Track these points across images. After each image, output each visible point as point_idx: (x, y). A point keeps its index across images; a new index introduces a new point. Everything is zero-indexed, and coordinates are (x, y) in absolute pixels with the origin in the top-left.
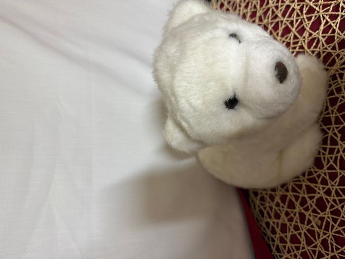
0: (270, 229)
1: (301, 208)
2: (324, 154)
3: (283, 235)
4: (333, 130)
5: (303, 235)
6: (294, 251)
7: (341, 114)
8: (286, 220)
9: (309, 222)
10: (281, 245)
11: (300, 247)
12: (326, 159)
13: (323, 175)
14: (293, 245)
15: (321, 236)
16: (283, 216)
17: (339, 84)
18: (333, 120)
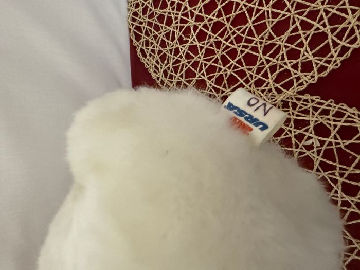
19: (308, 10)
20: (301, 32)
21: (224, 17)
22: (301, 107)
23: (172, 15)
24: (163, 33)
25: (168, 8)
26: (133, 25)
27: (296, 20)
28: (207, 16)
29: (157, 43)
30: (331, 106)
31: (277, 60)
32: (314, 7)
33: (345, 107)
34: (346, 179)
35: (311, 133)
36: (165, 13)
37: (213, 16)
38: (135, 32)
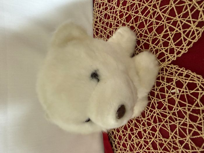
0: (114, 135)
1: (130, 132)
2: (147, 110)
3: (119, 141)
4: (155, 100)
5: (129, 145)
6: (123, 151)
7: (161, 93)
8: (122, 134)
9: (133, 141)
10: (117, 145)
11: (126, 150)
12: (148, 113)
13: (144, 121)
14: (123, 148)
15: (137, 150)
16: (121, 132)
17: (164, 75)
18: (156, 94)
19: (172, 21)
20: (169, 32)
21: (134, 24)
22: (169, 71)
23: (112, 23)
24: (108, 31)
25: (110, 19)
26: (95, 27)
27: (167, 26)
28: (127, 23)
29: (106, 36)
30: (183, 71)
31: (158, 47)
32: (175, 19)
33: (190, 72)
34: (191, 112)
35: (174, 85)
36: (109, 21)
37: (130, 23)
38: (96, 31)
